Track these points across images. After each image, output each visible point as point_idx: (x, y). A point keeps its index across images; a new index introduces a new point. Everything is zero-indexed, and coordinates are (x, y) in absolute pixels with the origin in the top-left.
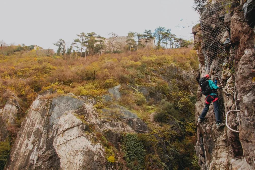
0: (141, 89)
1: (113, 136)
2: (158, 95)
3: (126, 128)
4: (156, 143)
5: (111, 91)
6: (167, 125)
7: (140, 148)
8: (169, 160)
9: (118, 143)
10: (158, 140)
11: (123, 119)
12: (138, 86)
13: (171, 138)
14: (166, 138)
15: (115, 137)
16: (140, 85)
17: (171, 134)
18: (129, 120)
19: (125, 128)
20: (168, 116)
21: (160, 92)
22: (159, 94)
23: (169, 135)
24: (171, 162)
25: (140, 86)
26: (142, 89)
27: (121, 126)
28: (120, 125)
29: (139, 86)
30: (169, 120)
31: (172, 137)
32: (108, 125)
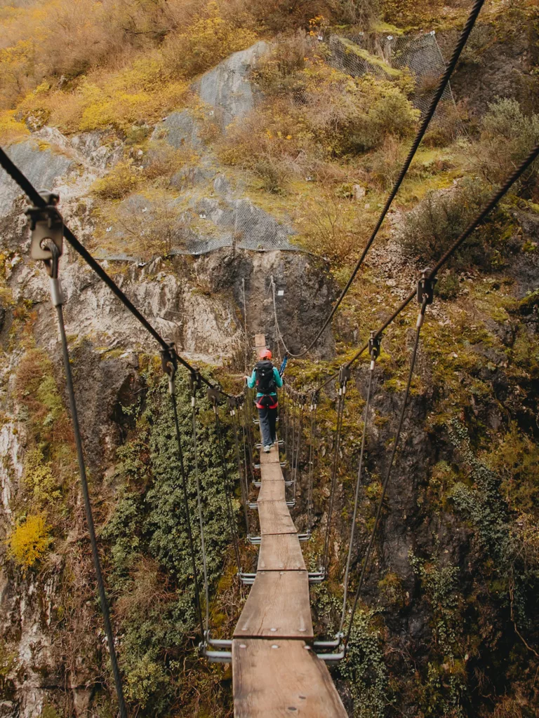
0: (408, 51)
1: (91, 380)
2: (499, 75)
3: (190, 324)
4: (350, 444)
5: (210, 82)
6: (496, 286)
7: (211, 484)
8: (416, 587)
9: (104, 428)
10: (367, 423)
11: (197, 257)
12: (388, 34)
13: (487, 404)
14: (444, 396)
15: (97, 386)
16: (409, 28)
17: (490, 366)
18: (230, 264)
19: (185, 323)
20: (515, 222)
21: (512, 55)
22: (508, 68)
23: (475, 372)
24: (428, 608)
25: (406, 33)
26: (415, 47)
27: (169, 306)
28: (162, 303)
29: (400, 32)
30: (515, 249)
31: (501, 390)
32: (102, 302)
